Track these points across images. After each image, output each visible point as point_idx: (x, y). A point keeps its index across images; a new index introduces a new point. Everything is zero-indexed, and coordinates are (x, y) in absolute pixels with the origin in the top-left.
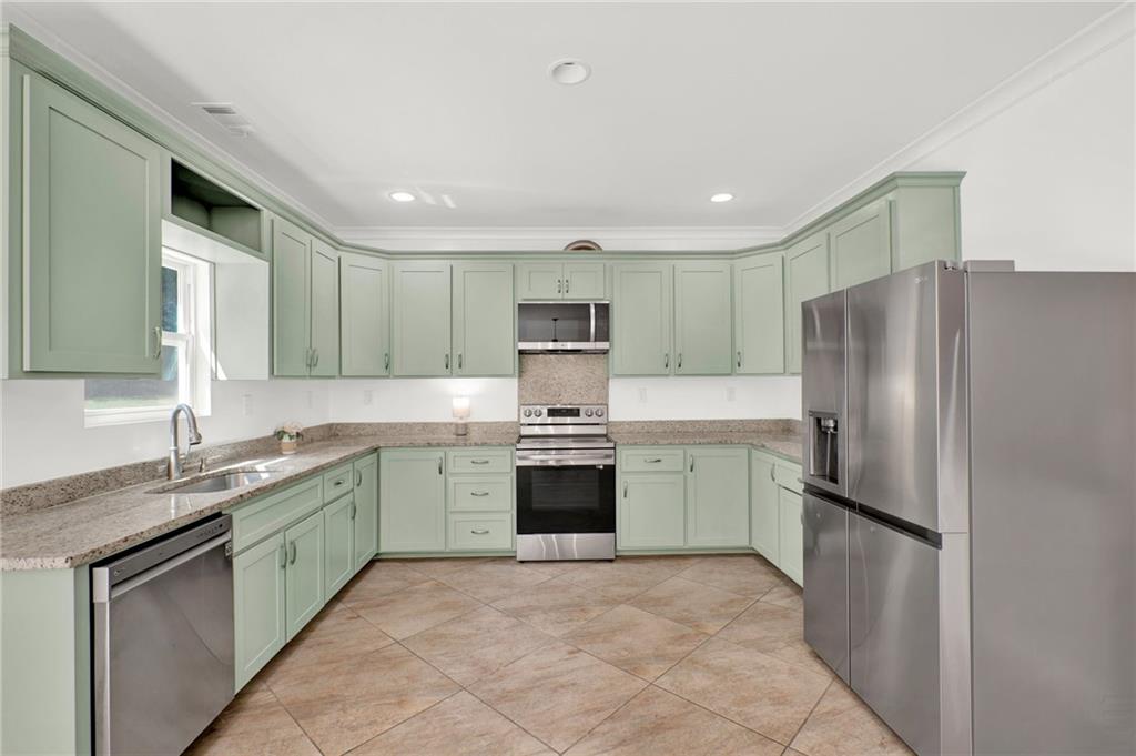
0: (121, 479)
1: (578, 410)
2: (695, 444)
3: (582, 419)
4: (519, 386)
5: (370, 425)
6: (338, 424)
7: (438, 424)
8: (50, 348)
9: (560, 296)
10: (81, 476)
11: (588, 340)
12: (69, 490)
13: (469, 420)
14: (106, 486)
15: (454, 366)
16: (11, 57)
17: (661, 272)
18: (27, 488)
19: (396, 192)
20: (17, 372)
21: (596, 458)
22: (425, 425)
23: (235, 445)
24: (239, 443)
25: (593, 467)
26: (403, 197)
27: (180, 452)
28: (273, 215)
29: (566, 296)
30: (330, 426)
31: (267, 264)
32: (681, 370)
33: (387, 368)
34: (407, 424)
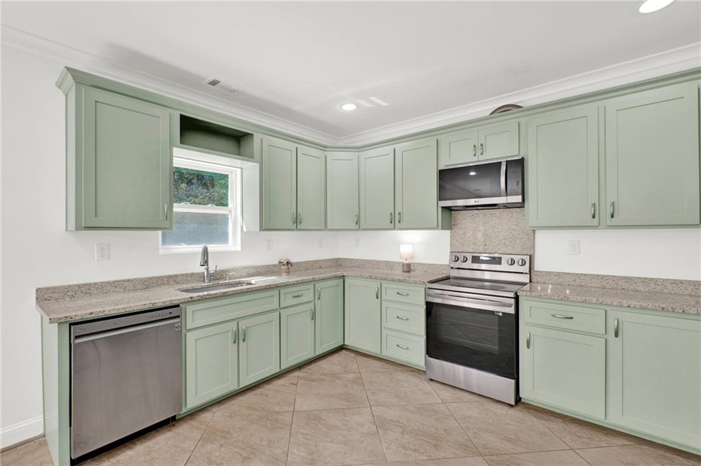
0: (178, 280)
1: (500, 258)
2: (621, 306)
3: (504, 266)
4: (451, 237)
5: (357, 260)
6: (342, 259)
7: (395, 263)
8: (96, 216)
9: (475, 159)
10: (153, 278)
11: (500, 195)
12: (146, 283)
13: (413, 261)
14: (168, 283)
15: (396, 221)
16: (76, 82)
17: (586, 117)
18: (123, 281)
19: (344, 104)
20: (79, 228)
21: (495, 305)
22: (387, 263)
23: (256, 267)
24: (260, 267)
25: (492, 313)
26: (349, 107)
27: (210, 269)
28: (262, 136)
29: (482, 158)
30: (338, 260)
31: (258, 165)
32: (615, 221)
33: (358, 224)
34: (377, 261)
